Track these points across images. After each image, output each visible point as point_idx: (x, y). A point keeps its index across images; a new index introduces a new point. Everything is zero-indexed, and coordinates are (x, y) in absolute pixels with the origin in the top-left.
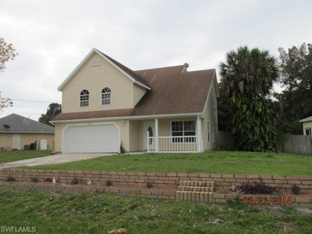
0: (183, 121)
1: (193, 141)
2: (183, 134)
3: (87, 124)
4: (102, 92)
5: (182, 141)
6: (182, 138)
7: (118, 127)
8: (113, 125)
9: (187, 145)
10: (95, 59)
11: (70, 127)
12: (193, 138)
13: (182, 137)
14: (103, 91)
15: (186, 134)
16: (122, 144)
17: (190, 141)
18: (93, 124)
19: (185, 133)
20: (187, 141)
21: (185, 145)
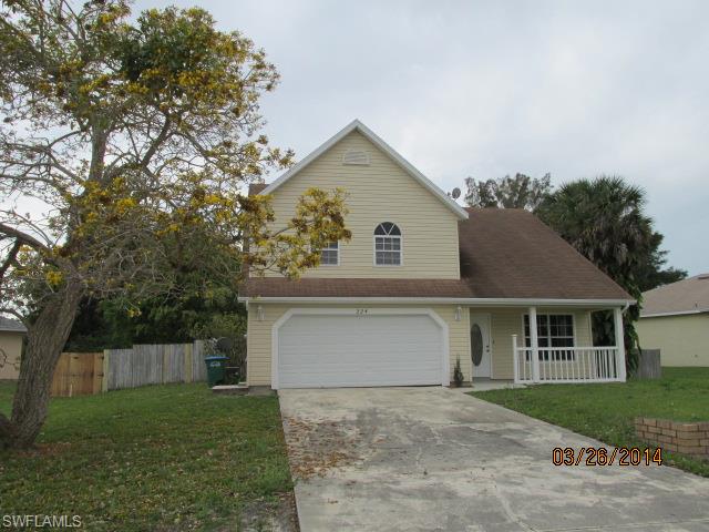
0: (548, 314)
1: (569, 358)
2: (550, 342)
3: (353, 311)
4: (376, 233)
5: (547, 358)
6: (546, 352)
7: (440, 321)
8: (427, 315)
9: (558, 366)
10: (356, 147)
11: (294, 316)
12: (569, 352)
13: (546, 349)
14: (379, 231)
15: (555, 344)
16: (458, 363)
17: (564, 358)
18: (371, 311)
19: (553, 340)
20: (558, 358)
21: (552, 366)
